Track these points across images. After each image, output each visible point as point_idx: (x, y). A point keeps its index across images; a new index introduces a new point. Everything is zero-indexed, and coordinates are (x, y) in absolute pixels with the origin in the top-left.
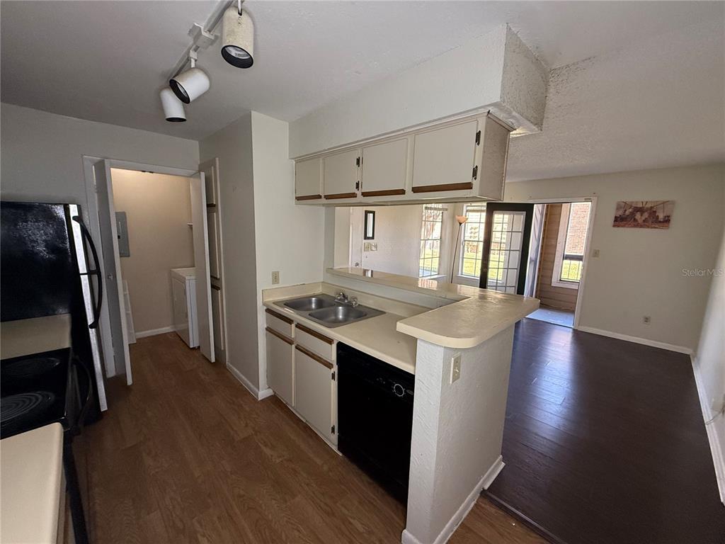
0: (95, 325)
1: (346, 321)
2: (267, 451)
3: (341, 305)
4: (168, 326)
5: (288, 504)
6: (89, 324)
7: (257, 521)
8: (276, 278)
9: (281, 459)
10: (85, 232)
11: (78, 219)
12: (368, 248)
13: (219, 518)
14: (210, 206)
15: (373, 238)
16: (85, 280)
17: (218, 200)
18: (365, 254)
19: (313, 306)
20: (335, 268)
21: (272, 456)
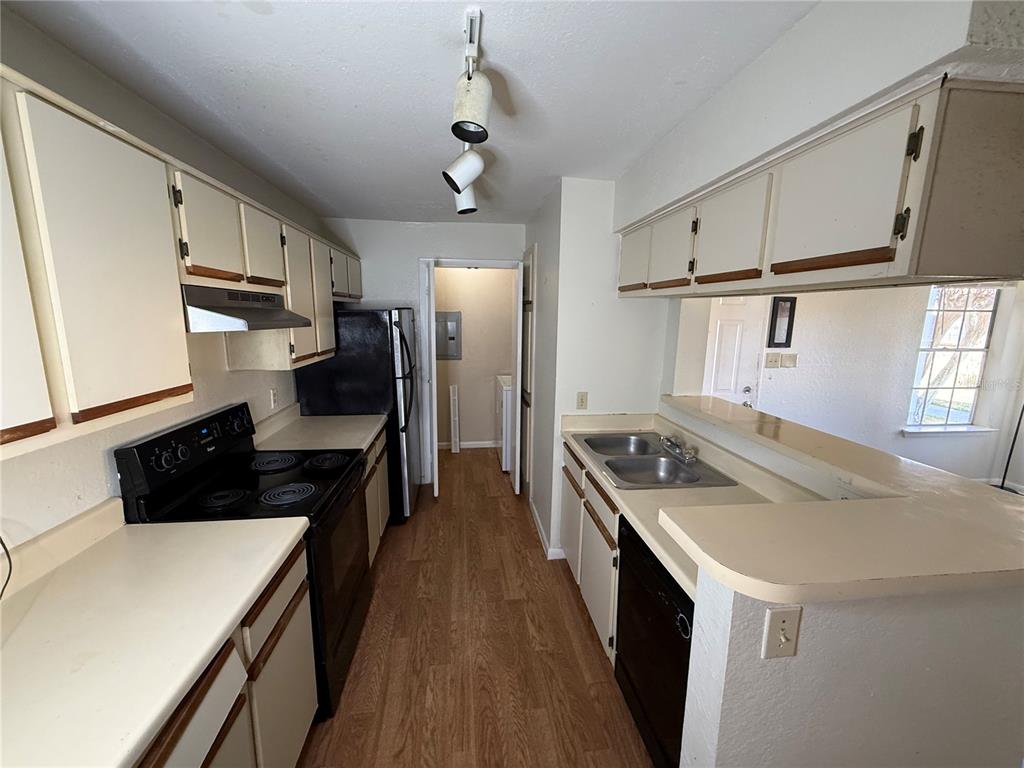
0: (405, 429)
1: (670, 482)
2: (532, 630)
3: (667, 454)
4: (489, 440)
5: (527, 711)
6: (401, 427)
7: (486, 708)
8: (582, 401)
9: (542, 648)
10: (402, 337)
11: (399, 324)
12: (772, 363)
13: (452, 680)
14: (527, 304)
15: (787, 344)
16: (400, 384)
17: (534, 297)
18: (764, 372)
19: (632, 449)
20: (674, 395)
21: (533, 637)
